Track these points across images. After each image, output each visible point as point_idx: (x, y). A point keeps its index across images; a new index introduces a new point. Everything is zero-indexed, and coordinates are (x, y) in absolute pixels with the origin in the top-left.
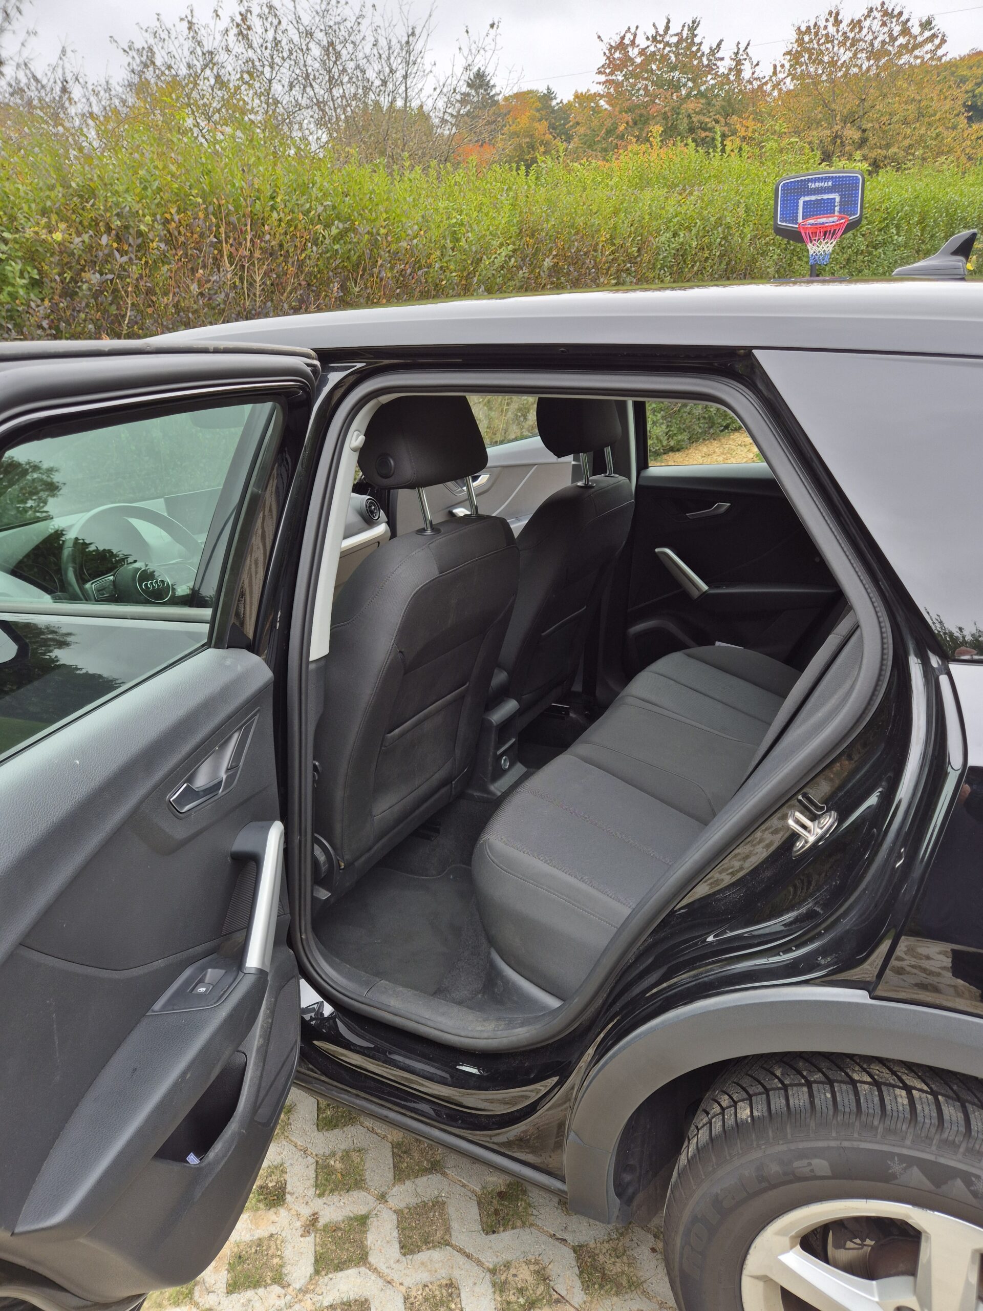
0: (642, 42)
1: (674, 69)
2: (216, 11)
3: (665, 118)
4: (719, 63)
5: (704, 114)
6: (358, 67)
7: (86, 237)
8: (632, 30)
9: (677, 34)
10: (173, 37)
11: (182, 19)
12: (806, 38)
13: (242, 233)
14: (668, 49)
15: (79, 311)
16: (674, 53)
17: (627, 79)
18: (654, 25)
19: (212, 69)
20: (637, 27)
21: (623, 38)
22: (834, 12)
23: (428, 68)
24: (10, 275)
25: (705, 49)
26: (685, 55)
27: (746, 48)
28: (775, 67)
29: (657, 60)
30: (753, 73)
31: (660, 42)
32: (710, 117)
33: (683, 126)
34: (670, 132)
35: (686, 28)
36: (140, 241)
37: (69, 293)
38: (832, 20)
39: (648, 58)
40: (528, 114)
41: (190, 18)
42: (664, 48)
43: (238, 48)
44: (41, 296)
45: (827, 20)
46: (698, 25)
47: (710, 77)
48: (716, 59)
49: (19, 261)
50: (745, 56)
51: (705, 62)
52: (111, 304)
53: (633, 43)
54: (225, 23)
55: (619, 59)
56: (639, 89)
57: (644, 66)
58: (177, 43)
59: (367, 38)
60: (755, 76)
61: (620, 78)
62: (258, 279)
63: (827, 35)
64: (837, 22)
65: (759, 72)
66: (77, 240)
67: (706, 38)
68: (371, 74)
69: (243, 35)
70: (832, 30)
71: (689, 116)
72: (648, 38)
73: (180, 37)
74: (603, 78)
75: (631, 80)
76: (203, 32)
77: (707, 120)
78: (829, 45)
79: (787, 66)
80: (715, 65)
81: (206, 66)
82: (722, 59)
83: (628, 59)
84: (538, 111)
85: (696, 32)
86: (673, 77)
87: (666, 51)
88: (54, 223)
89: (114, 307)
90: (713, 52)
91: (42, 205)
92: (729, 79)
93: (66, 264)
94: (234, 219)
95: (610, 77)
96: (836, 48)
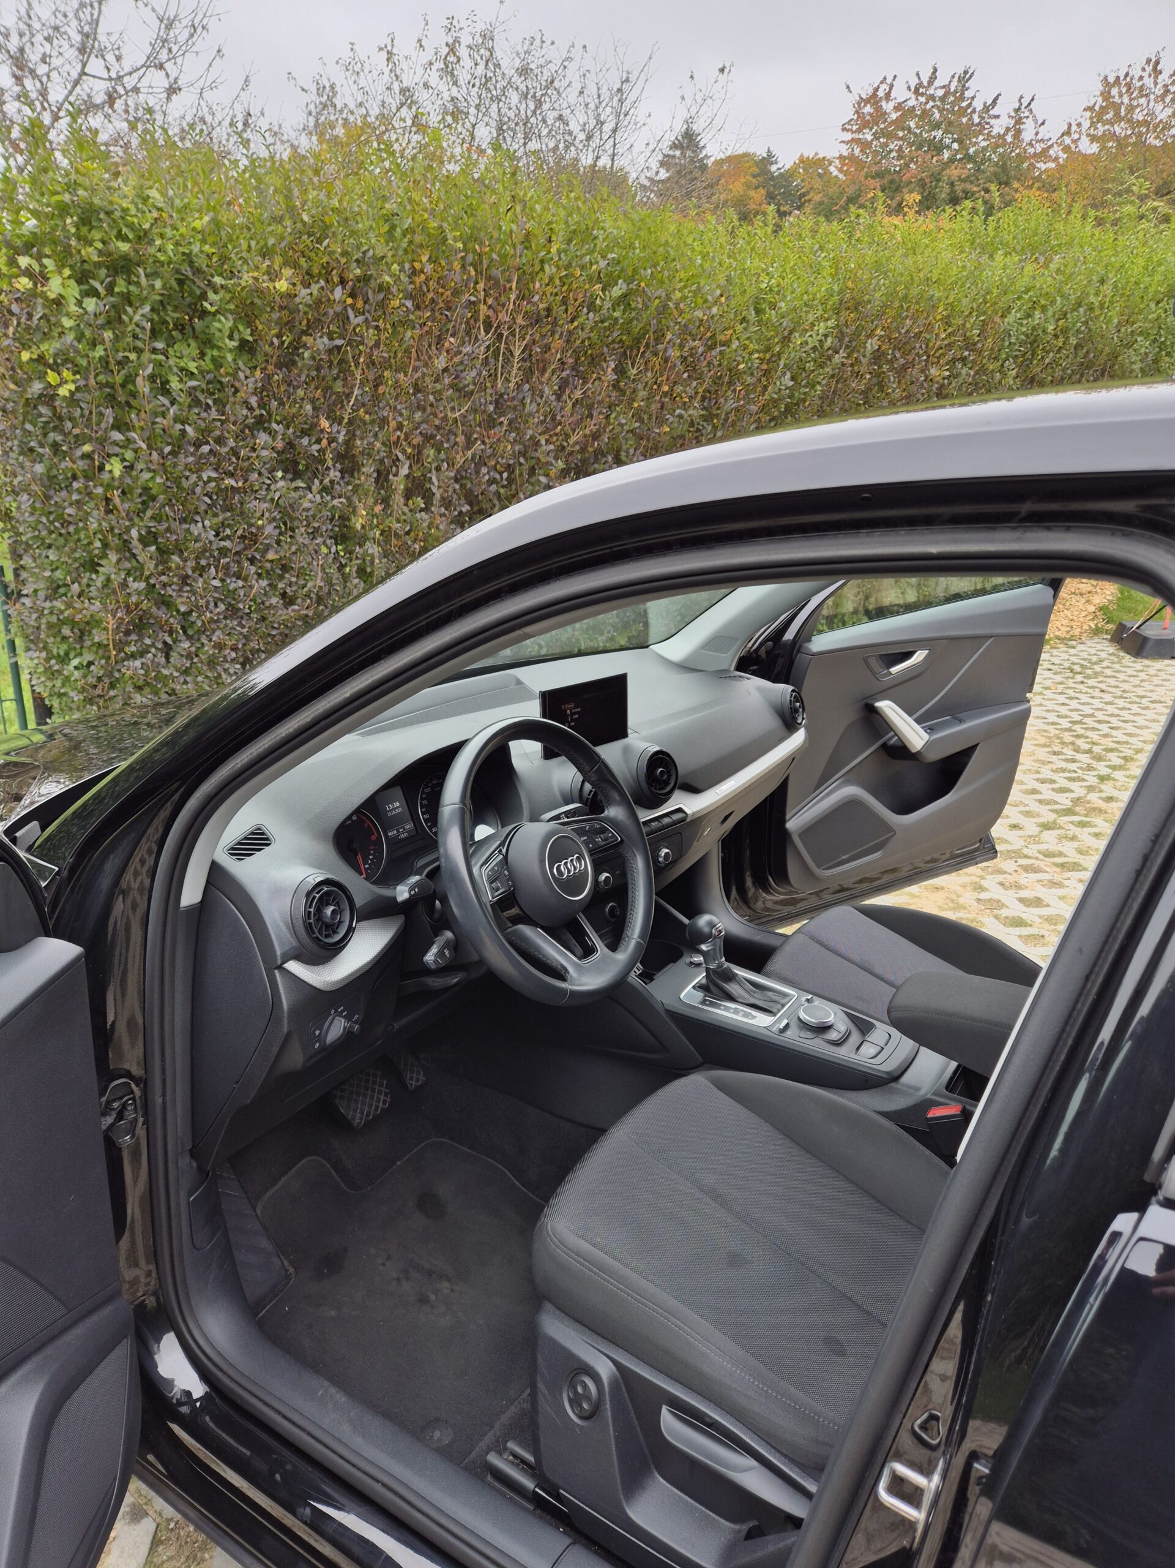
0: (900, 94)
1: (937, 126)
2: (420, 41)
3: (922, 184)
4: (993, 122)
5: (971, 182)
6: (560, 118)
7: (315, 288)
8: (889, 81)
9: (944, 87)
10: (366, 71)
11: (381, 49)
12: (1115, 91)
13: (505, 291)
14: (931, 103)
15: (295, 388)
16: (938, 108)
17: (878, 139)
18: (918, 74)
19: (410, 108)
20: (895, 77)
21: (877, 89)
22: (1154, 60)
23: (641, 119)
24: (218, 334)
25: (978, 105)
26: (953, 112)
27: (1029, 104)
28: (1070, 125)
29: (916, 115)
30: (1037, 134)
31: (922, 94)
32: (979, 185)
33: (944, 194)
34: (928, 203)
35: (956, 79)
36: (381, 296)
37: (287, 362)
38: (1149, 69)
39: (906, 112)
40: (743, 180)
41: (389, 48)
42: (927, 103)
43: (442, 86)
44: (250, 365)
45: (1144, 70)
46: (971, 76)
47: (981, 138)
48: (990, 117)
49: (230, 316)
50: (1027, 114)
51: (976, 120)
52: (335, 379)
53: (888, 96)
54: (427, 55)
55: (871, 114)
56: (891, 151)
57: (900, 123)
58: (369, 76)
59: (573, 84)
60: (1039, 137)
61: (869, 137)
62: (517, 353)
63: (1141, 88)
64: (1157, 72)
65: (1043, 133)
66: (305, 292)
67: (980, 92)
68: (574, 126)
69: (448, 71)
70: (1148, 82)
71: (952, 184)
72: (909, 88)
73: (374, 71)
74: (848, 136)
75: (882, 140)
76: (404, 65)
77: (975, 189)
78: (1143, 101)
79: (1086, 124)
80: (988, 123)
81: (402, 105)
82: (997, 117)
83: (880, 114)
84: (754, 177)
85: (967, 85)
86: (935, 138)
87: (928, 106)
88: (277, 268)
89: (339, 383)
90: (986, 109)
91: (262, 243)
92: (1005, 140)
93: (286, 324)
94: (496, 272)
95: (856, 136)
96: (1152, 104)
